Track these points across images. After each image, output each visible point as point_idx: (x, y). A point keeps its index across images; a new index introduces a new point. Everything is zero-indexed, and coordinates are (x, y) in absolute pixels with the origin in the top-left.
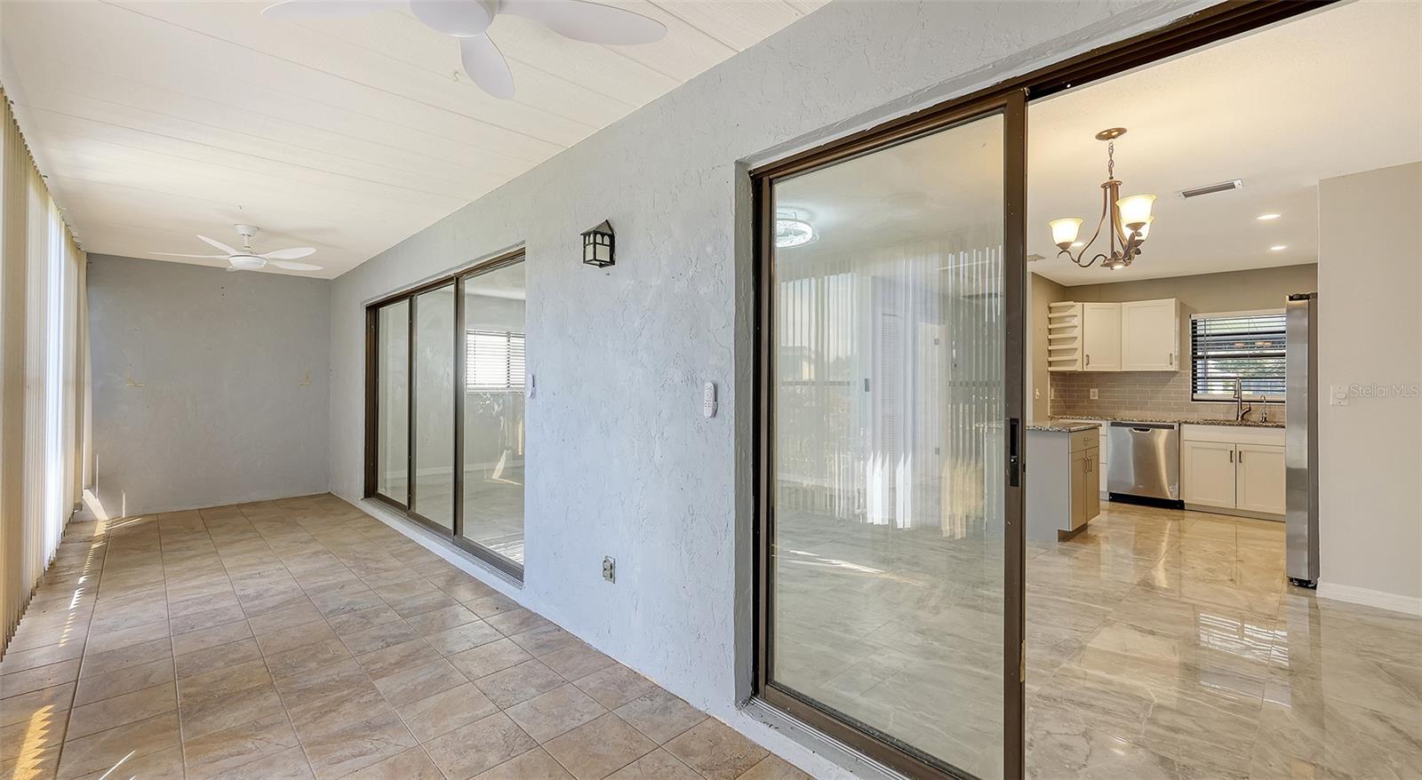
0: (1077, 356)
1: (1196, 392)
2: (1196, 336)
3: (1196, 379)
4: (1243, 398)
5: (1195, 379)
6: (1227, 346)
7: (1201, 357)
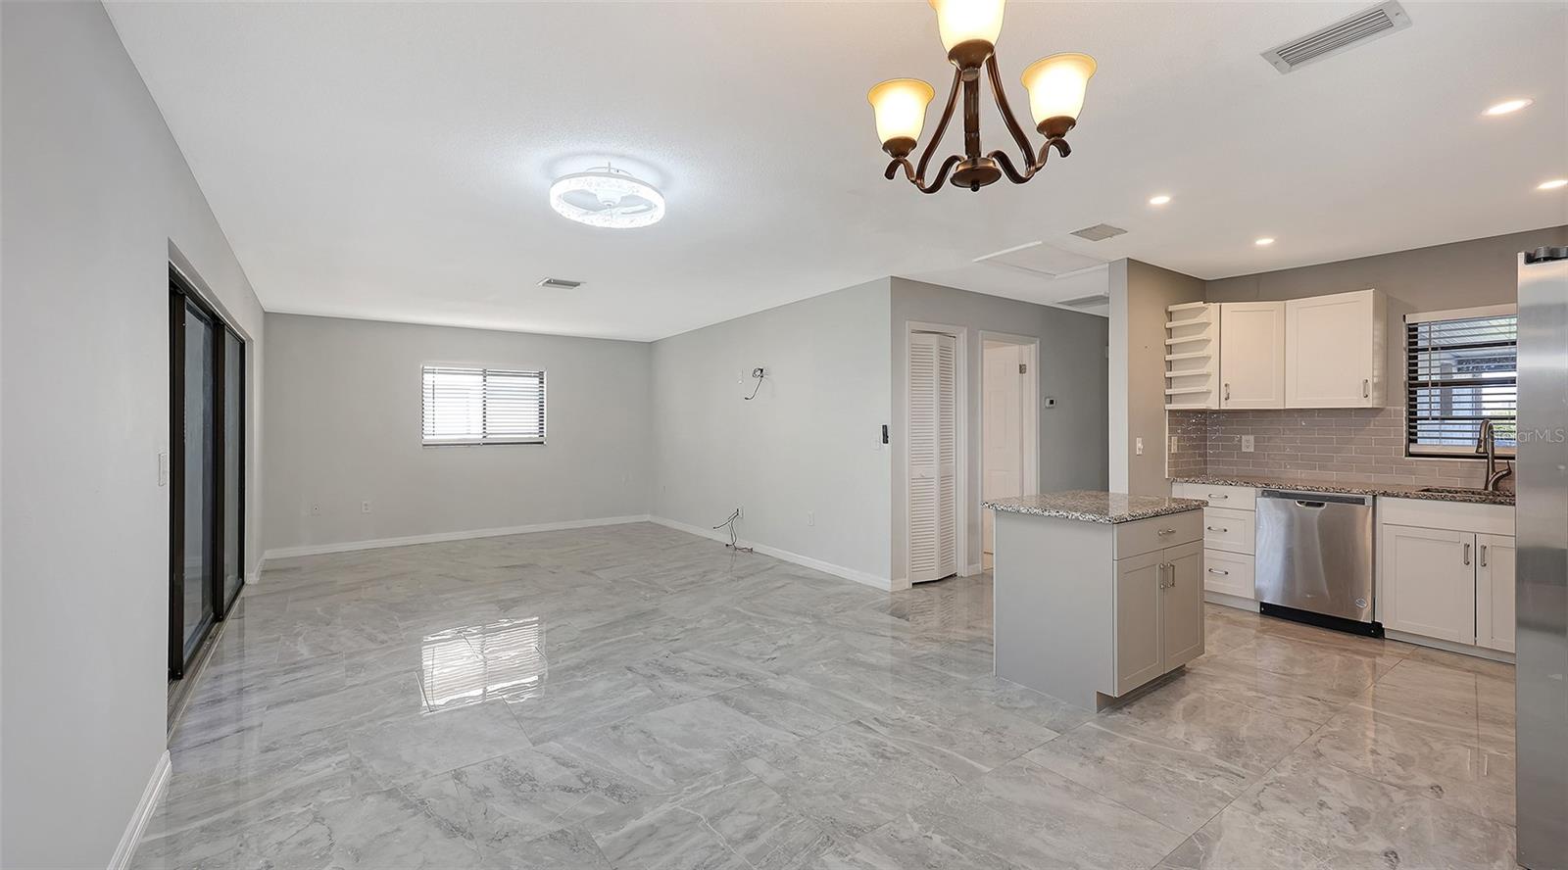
0: (1212, 385)
1: (1415, 441)
2: (1417, 350)
3: (1415, 420)
4: (1497, 452)
5: (1413, 419)
6: (1471, 366)
7: (1424, 385)
